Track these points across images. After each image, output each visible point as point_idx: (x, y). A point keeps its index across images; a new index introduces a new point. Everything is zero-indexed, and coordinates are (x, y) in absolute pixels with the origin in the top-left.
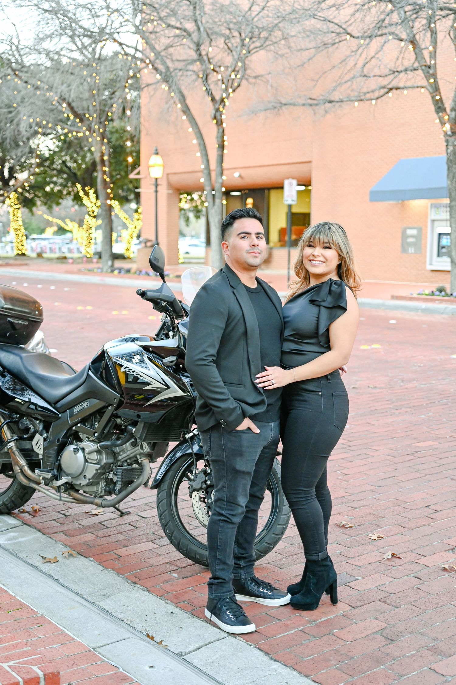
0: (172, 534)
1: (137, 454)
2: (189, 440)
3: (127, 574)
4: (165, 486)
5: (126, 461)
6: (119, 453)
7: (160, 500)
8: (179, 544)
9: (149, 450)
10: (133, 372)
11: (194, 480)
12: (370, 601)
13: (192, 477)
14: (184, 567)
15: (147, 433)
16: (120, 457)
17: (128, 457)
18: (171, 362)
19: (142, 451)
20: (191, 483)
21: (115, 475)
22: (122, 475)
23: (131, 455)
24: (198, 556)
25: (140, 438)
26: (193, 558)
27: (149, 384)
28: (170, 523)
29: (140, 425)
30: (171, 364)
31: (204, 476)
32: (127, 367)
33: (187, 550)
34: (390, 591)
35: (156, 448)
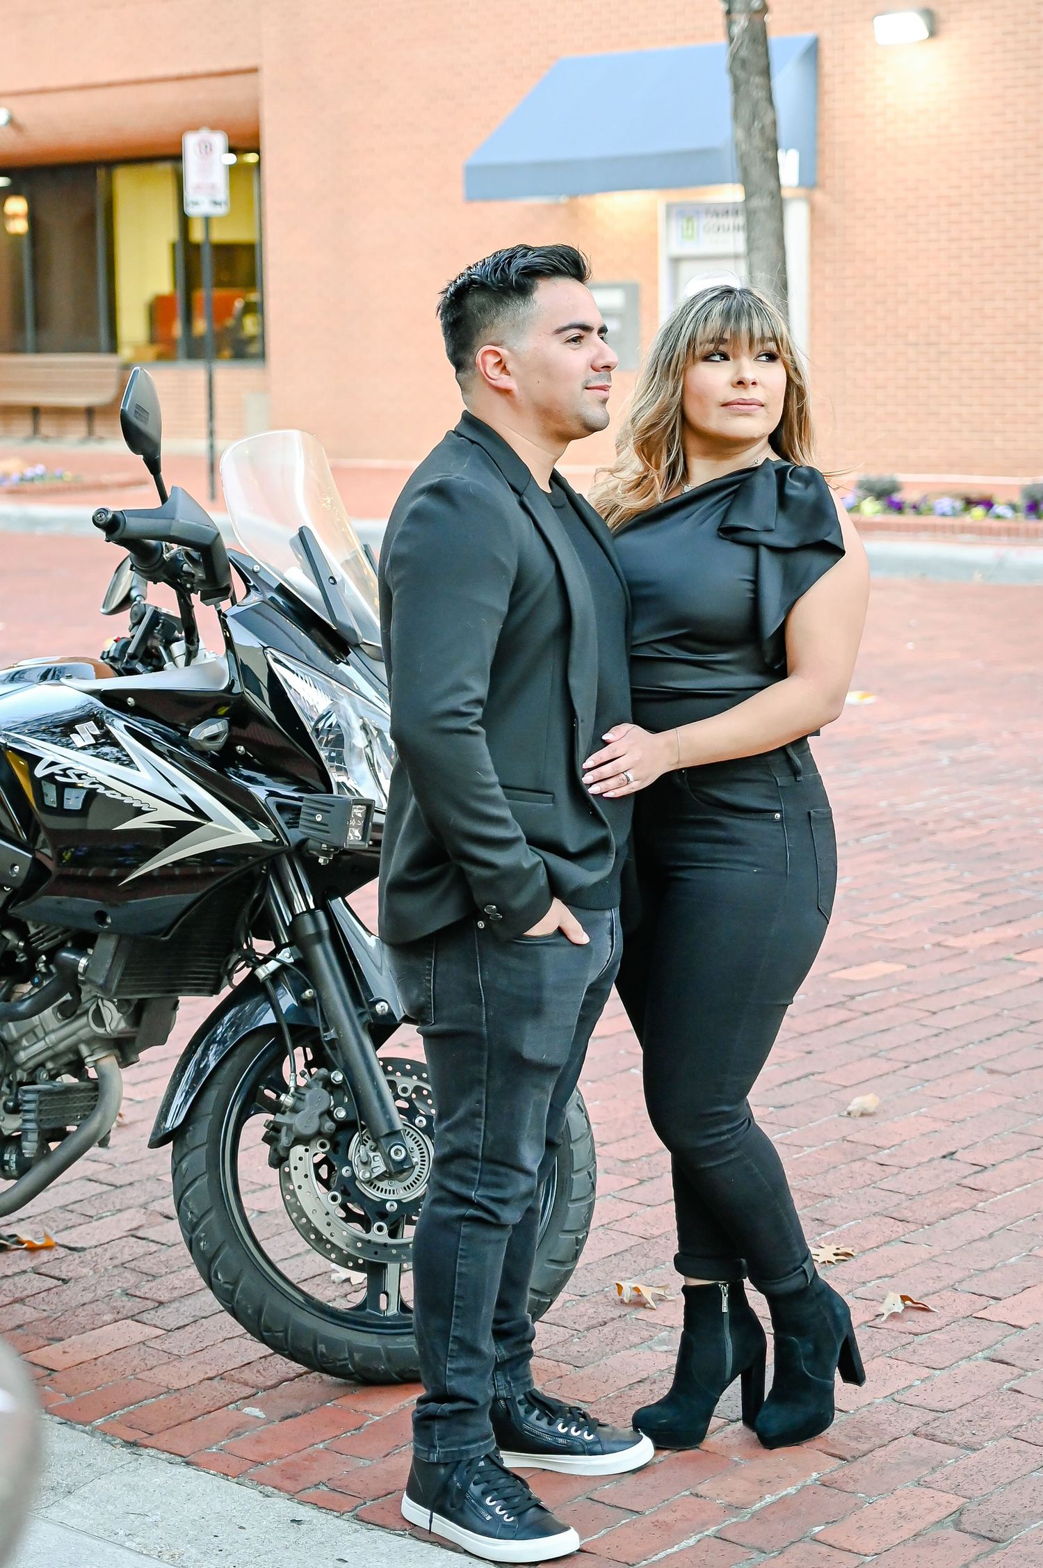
0: (235, 1283)
1: (81, 1041)
2: (269, 984)
3: (99, 1422)
4: (201, 1132)
5: (42, 1065)
6: (16, 1042)
7: (187, 1181)
8: (259, 1312)
9: (123, 1025)
10: (79, 776)
11: (294, 1110)
12: (888, 1438)
13: (286, 1099)
14: (274, 1386)
15: (126, 969)
16: (22, 1056)
17: (49, 1053)
18: (213, 738)
19: (101, 1031)
20: (280, 1118)
21: (15, 1110)
22: (40, 1111)
23: (62, 1046)
24: (322, 1348)
25: (104, 988)
26: (308, 1353)
27: (139, 812)
28: (226, 1250)
29: (106, 946)
30: (208, 745)
31: (325, 1093)
32: (53, 764)
33: (285, 1331)
34: (935, 1405)
35: (145, 1016)
